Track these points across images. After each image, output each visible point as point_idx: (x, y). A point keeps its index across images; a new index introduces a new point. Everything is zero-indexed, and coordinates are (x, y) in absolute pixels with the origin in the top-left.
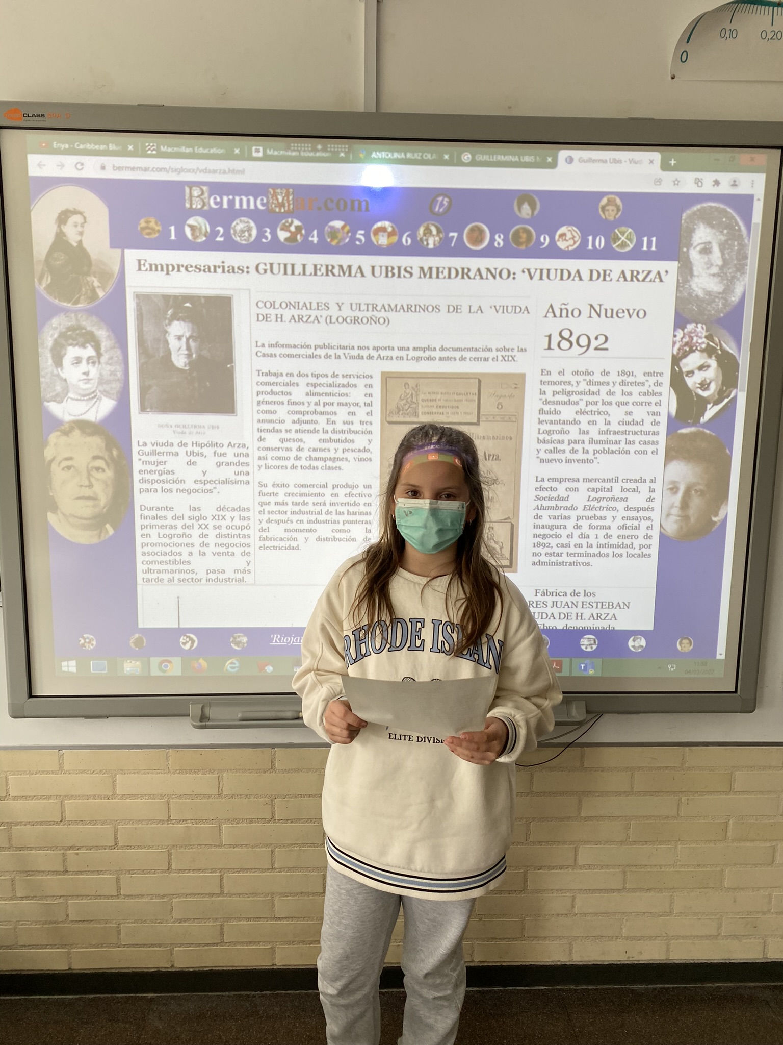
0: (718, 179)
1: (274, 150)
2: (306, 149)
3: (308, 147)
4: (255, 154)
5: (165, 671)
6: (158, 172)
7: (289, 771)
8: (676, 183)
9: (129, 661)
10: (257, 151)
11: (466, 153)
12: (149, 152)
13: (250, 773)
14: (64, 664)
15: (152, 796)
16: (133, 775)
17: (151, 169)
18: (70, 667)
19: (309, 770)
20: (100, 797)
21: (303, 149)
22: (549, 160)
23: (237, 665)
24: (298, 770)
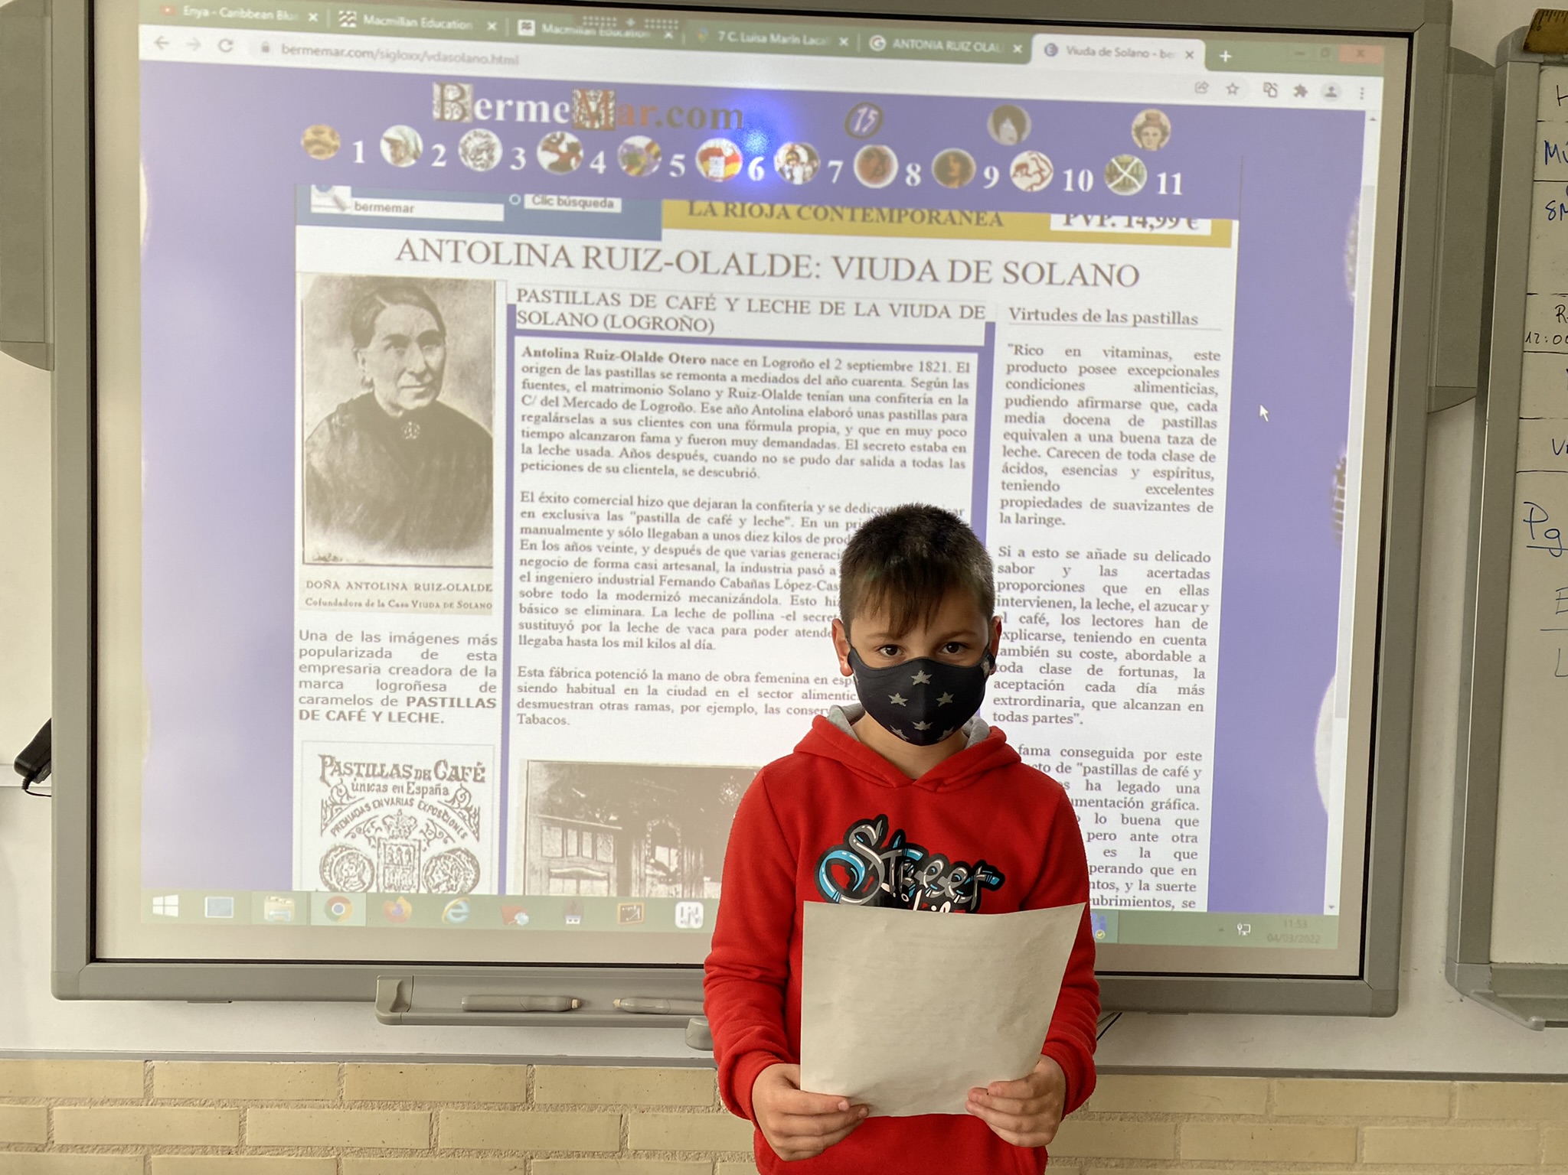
0: (1303, 85)
1: (554, 25)
2: (609, 25)
3: (612, 22)
4: (522, 32)
5: (336, 918)
6: (358, 57)
7: (556, 1107)
8: (1233, 89)
9: (273, 898)
10: (527, 27)
11: (878, 36)
12: (345, 25)
13: (488, 1109)
14: (157, 901)
15: (309, 1150)
16: (277, 1109)
17: (346, 53)
18: (168, 906)
19: (592, 1108)
20: (215, 1149)
21: (603, 24)
22: (1018, 49)
23: (465, 909)
24: (575, 1106)
